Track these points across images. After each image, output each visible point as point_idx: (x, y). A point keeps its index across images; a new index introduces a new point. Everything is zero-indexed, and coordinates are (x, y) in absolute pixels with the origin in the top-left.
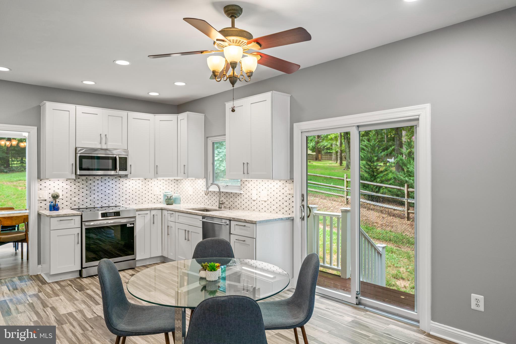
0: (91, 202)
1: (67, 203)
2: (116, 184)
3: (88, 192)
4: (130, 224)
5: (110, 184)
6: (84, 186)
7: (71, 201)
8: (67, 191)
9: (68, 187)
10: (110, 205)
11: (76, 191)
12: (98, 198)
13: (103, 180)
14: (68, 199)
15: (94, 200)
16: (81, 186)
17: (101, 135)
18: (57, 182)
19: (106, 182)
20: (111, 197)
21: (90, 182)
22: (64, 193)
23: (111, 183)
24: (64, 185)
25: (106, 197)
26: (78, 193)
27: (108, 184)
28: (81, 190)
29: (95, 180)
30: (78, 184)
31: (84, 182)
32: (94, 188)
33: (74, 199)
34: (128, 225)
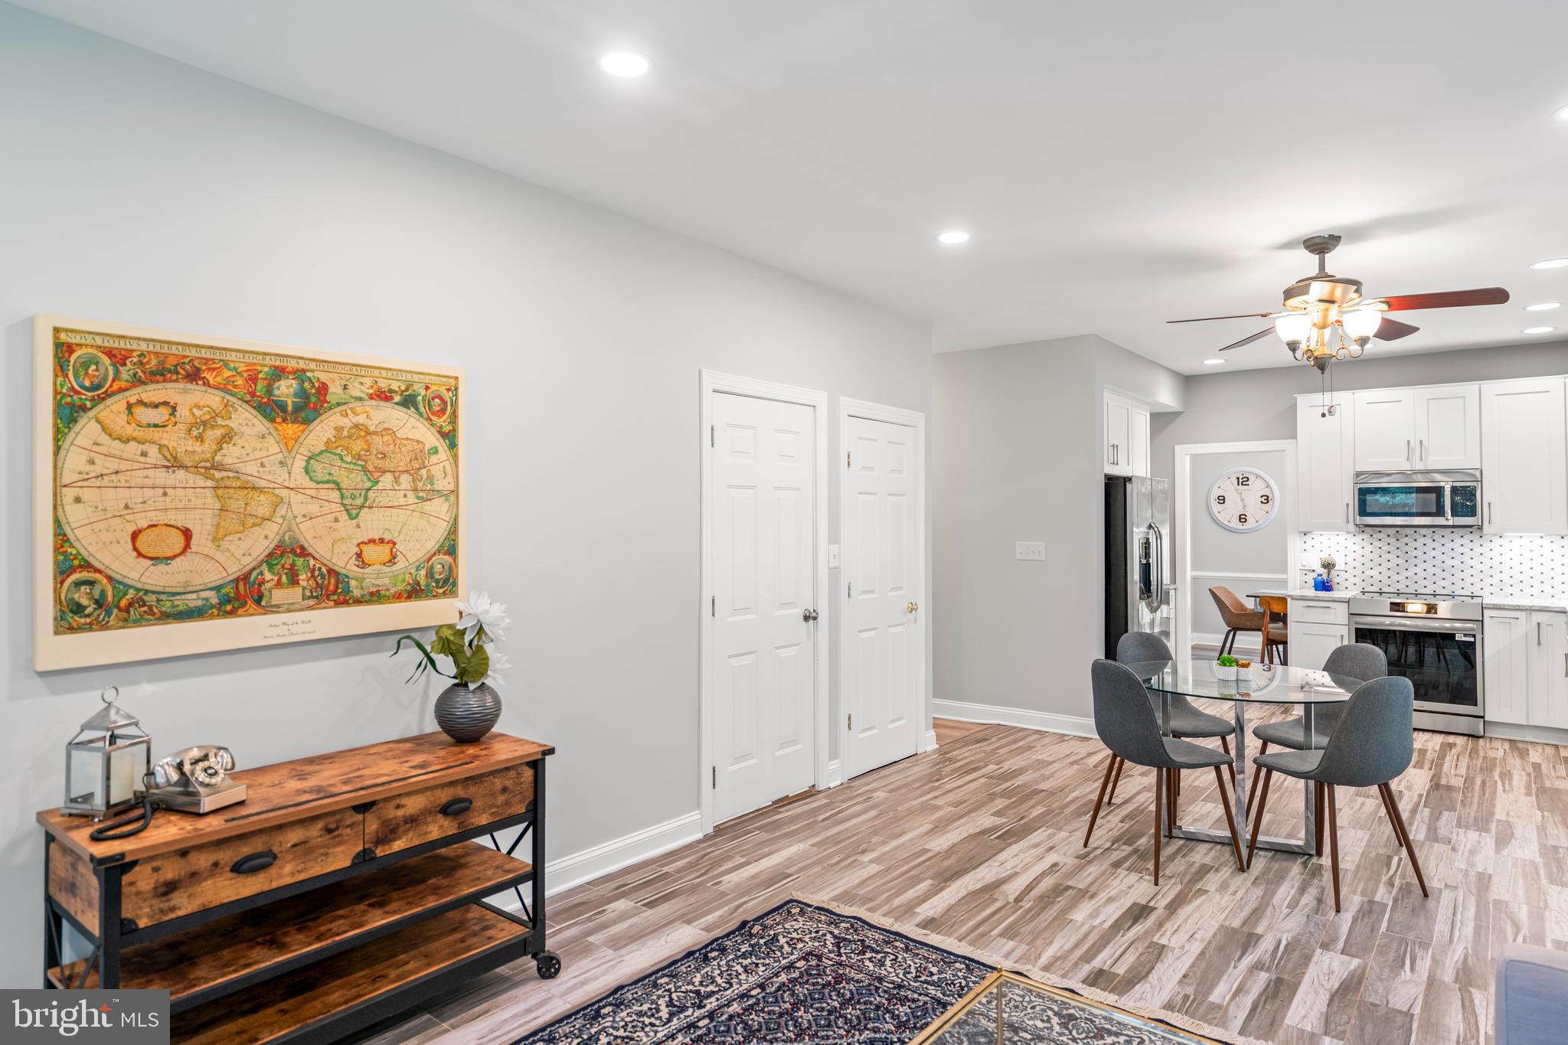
0: (1408, 582)
1: (1355, 580)
2: (1471, 545)
3: (1401, 561)
4: (1465, 635)
5: (1456, 545)
6: (1392, 548)
7: (1363, 577)
8: (1354, 556)
9: (1357, 548)
10: (1456, 593)
11: (1375, 556)
12: (1425, 574)
13: (1436, 537)
14: (1358, 572)
15: (1416, 578)
16: (1386, 548)
17: (1408, 442)
18: (1335, 539)
19: (1443, 541)
20: (1460, 575)
21: (1406, 540)
22: (1349, 560)
23: (1460, 543)
24: (1349, 543)
25: (1445, 575)
26: (1379, 560)
27: (1450, 545)
28: (1386, 556)
29: (1416, 536)
30: (1378, 544)
31: (1390, 540)
32: (1415, 553)
33: (1370, 573)
34: (1459, 637)
